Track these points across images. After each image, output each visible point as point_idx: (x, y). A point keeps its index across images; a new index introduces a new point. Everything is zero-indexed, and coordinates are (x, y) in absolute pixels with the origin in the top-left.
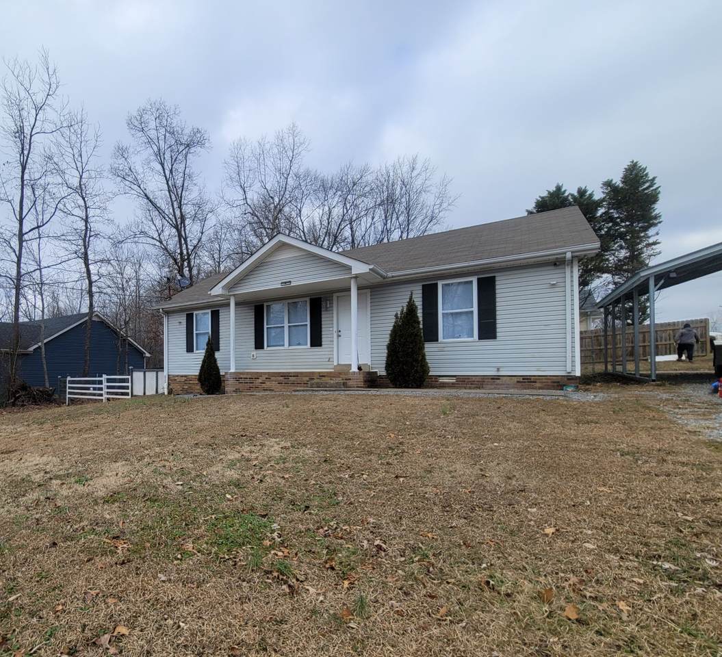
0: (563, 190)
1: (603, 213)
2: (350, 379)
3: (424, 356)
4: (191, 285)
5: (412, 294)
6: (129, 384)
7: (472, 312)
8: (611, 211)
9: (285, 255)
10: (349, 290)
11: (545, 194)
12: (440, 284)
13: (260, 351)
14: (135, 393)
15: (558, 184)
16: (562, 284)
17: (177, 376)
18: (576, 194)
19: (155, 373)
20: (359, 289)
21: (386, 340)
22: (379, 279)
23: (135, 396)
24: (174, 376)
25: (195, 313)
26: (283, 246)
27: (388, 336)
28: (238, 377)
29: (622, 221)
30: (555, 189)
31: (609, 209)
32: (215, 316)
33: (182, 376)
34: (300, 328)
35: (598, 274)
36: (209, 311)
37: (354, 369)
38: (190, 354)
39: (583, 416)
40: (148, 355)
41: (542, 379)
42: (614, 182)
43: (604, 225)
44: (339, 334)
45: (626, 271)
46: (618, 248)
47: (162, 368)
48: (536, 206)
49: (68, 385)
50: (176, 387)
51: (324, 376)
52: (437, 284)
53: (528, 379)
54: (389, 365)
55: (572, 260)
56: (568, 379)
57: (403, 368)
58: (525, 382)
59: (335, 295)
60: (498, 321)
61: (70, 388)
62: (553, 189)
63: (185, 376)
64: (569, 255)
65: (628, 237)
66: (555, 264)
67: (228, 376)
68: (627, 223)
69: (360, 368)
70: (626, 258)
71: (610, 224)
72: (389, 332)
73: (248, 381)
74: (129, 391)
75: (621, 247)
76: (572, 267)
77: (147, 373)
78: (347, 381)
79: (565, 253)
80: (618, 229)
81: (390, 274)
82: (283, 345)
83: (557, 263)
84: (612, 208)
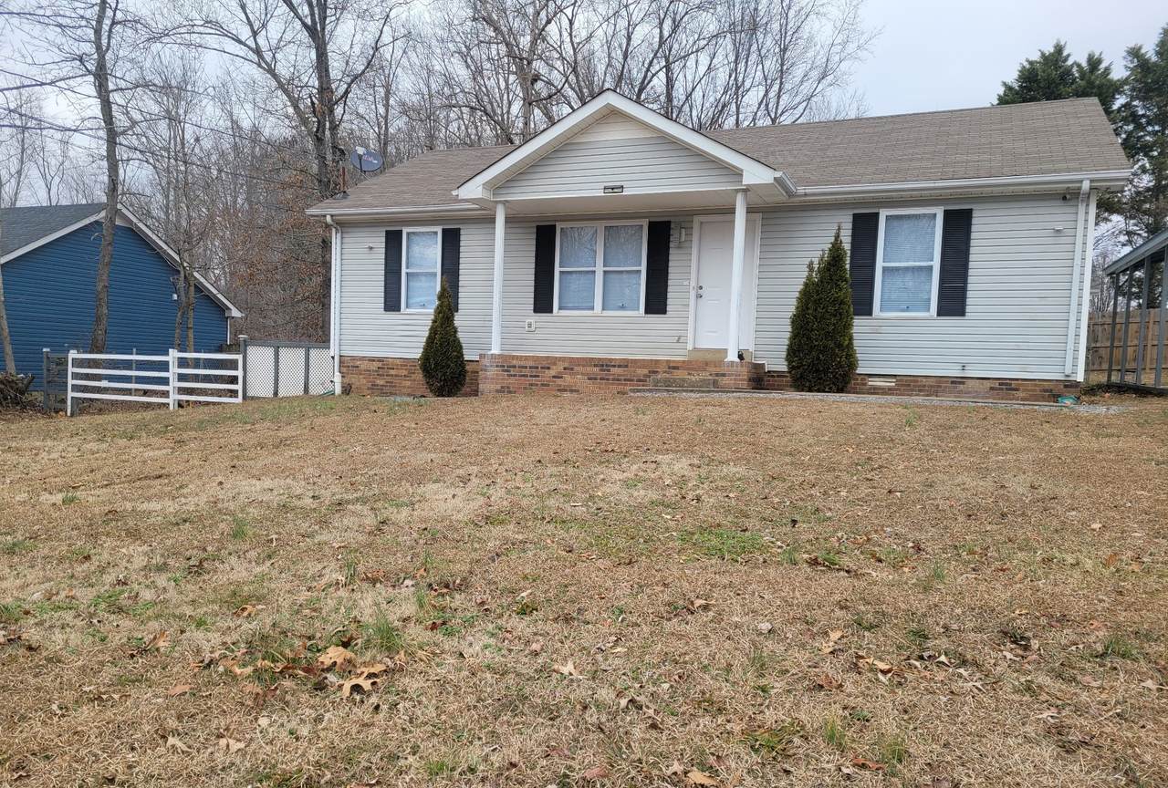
0: (1065, 54)
1: (1123, 106)
2: (724, 375)
3: (851, 339)
4: (382, 169)
5: (839, 229)
6: (239, 373)
7: (930, 268)
8: (1135, 103)
9: (614, 134)
10: (732, 211)
11: (1036, 57)
12: (883, 214)
13: (544, 317)
14: (250, 393)
15: (1058, 41)
16: (1071, 232)
17: (362, 358)
18: (1084, 64)
19: (302, 352)
20: (750, 210)
21: (790, 308)
22: (783, 197)
23: (252, 398)
24: (353, 358)
25: (405, 230)
26: (612, 114)
27: (794, 302)
28: (507, 365)
29: (1149, 123)
30: (1052, 50)
31: (1132, 98)
32: (451, 241)
33: (372, 360)
34: (625, 276)
35: (1106, 214)
36: (439, 230)
37: (732, 357)
38: (392, 316)
39: (1099, 429)
40: (235, 313)
41: (1028, 385)
42: (1143, 51)
43: (1121, 127)
44: (700, 292)
45: (1146, 212)
46: (1139, 172)
47: (324, 341)
48: (1020, 76)
49: (71, 370)
50: (358, 381)
51: (675, 368)
52: (877, 214)
53: (1006, 384)
54: (793, 352)
55: (1089, 193)
56: (1066, 386)
57: (818, 359)
58: (1002, 389)
59: (697, 219)
60: (970, 287)
61: (76, 376)
62: (1049, 49)
63: (380, 360)
64: (1086, 186)
65: (1155, 153)
66: (1064, 198)
67: (486, 362)
68: (1157, 128)
69: (741, 357)
70: (1148, 189)
71: (1131, 127)
72: (797, 295)
73: (527, 372)
74: (239, 387)
75: (1144, 170)
76: (1088, 205)
77: (283, 351)
78: (719, 379)
79: (1081, 181)
80: (1142, 136)
81: (801, 190)
82: (592, 308)
83: (1068, 197)
84: (1137, 98)
